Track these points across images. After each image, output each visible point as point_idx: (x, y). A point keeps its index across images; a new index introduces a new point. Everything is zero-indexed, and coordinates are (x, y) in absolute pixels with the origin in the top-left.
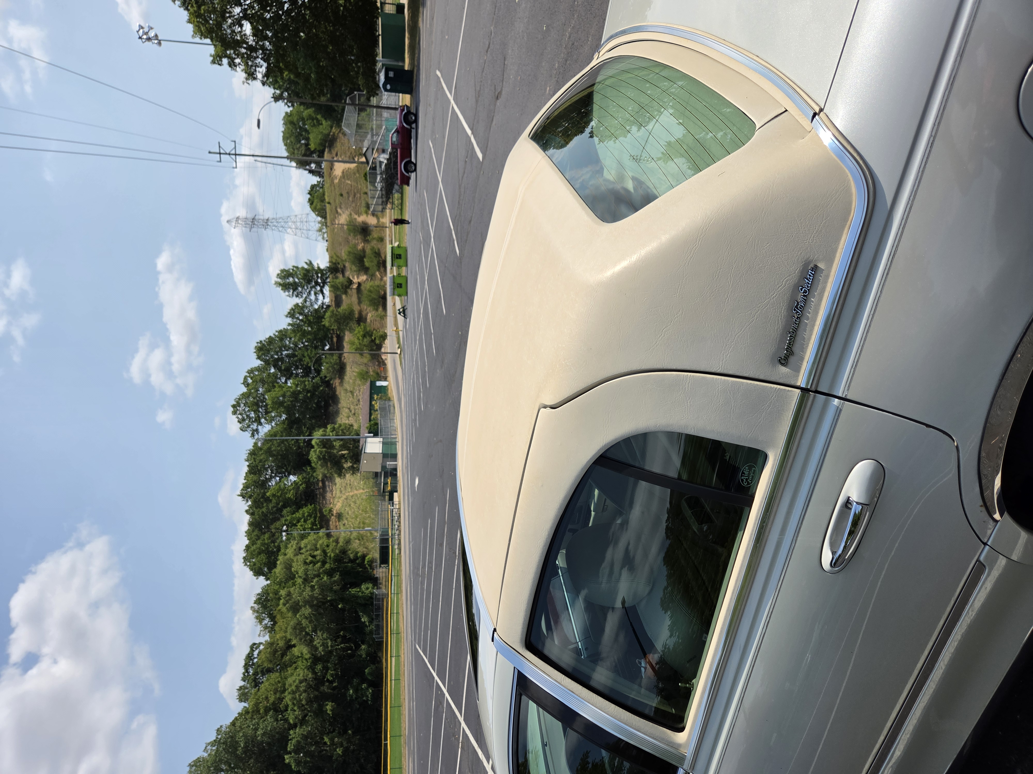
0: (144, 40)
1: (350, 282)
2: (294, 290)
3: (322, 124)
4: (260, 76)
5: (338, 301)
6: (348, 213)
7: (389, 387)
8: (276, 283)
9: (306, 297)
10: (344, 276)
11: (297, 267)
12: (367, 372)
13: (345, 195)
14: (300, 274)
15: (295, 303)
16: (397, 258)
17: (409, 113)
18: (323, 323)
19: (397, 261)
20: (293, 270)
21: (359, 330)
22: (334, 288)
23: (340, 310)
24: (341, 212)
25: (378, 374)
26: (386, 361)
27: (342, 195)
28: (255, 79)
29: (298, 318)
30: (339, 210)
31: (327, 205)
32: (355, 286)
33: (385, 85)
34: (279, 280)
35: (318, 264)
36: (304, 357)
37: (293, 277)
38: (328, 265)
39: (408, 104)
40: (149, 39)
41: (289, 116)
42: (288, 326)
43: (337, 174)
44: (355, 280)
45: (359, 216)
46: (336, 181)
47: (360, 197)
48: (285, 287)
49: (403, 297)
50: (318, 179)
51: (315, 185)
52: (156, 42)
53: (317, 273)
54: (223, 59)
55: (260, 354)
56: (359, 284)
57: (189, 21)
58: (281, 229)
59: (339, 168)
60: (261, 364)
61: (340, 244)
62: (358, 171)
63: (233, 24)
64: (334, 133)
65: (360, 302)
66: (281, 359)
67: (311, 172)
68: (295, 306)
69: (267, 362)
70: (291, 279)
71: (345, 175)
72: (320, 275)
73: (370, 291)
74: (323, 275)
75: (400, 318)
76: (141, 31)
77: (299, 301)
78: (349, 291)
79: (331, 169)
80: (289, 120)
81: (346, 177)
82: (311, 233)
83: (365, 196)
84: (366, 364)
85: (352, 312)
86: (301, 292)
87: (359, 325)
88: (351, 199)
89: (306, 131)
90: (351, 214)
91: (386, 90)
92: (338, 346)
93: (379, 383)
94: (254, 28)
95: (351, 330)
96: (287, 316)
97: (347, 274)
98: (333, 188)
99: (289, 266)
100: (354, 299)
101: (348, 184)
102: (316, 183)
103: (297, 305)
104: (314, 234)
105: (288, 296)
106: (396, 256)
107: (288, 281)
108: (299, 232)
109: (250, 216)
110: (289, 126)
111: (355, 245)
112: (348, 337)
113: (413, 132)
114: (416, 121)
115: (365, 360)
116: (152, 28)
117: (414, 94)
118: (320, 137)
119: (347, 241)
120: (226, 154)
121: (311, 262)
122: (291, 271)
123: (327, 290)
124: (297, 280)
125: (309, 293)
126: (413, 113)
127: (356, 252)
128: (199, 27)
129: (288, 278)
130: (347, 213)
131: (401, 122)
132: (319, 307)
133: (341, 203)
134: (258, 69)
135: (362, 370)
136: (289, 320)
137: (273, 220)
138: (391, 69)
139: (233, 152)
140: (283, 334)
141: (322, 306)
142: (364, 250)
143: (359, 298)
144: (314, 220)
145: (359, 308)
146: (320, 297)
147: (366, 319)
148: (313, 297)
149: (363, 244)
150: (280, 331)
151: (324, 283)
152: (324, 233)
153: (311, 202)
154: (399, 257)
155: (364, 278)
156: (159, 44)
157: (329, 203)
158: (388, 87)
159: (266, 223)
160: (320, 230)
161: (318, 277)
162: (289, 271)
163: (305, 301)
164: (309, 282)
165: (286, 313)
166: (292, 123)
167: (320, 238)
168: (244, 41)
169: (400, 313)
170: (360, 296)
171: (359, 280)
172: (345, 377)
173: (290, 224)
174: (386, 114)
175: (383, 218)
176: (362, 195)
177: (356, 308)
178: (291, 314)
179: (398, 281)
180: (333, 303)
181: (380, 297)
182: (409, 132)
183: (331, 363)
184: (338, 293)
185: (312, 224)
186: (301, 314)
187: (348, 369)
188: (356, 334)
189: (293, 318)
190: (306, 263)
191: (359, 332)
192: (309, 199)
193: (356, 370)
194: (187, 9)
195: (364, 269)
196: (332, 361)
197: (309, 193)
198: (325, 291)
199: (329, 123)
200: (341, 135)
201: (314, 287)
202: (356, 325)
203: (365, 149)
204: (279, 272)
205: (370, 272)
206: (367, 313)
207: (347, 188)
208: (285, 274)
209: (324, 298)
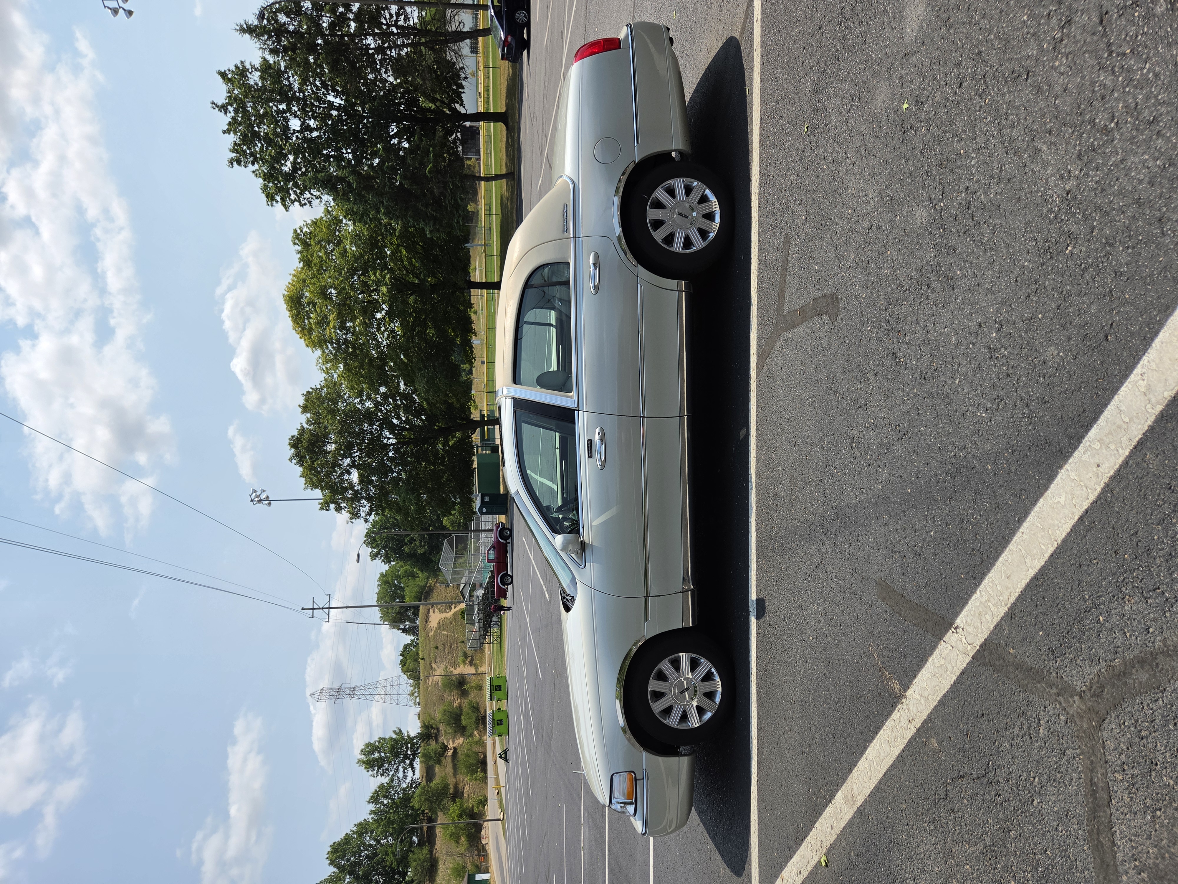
0: (255, 503)
1: (445, 748)
2: (379, 768)
3: (418, 577)
4: (363, 514)
5: (429, 774)
6: (444, 666)
7: (492, 880)
8: (360, 761)
9: (393, 775)
10: (437, 741)
11: (385, 739)
12: (464, 867)
13: (441, 647)
14: (387, 746)
15: (379, 783)
16: (496, 690)
17: (504, 529)
18: (411, 804)
19: (497, 694)
20: (379, 742)
21: (454, 809)
22: (427, 757)
23: (432, 785)
24: (436, 667)
25: (477, 866)
26: (487, 848)
27: (437, 648)
28: (359, 517)
29: (382, 803)
30: (434, 665)
31: (421, 661)
32: (450, 753)
33: (480, 509)
34: (363, 757)
35: (408, 732)
36: (387, 855)
37: (378, 752)
38: (419, 731)
39: (504, 522)
40: (260, 501)
41: (384, 576)
42: (370, 814)
43: (432, 626)
44: (451, 745)
45: (455, 669)
46: (431, 634)
47: (457, 647)
48: (369, 764)
49: (504, 737)
50: (412, 638)
51: (408, 644)
52: (267, 502)
53: (406, 743)
54: (331, 505)
55: (334, 857)
56: (455, 749)
57: (302, 476)
58: (368, 697)
59: (436, 617)
60: (334, 873)
61: (434, 705)
62: (455, 619)
63: (342, 474)
64: (430, 585)
65: (455, 774)
66: (359, 864)
67: (404, 631)
68: (379, 787)
69: (342, 869)
70: (376, 755)
71: (441, 625)
72: (409, 745)
73: (468, 756)
74: (413, 744)
75: (501, 762)
76: (254, 494)
77: (385, 780)
78: (442, 759)
79: (426, 622)
80: (385, 580)
81: (442, 628)
82: (401, 697)
83: (462, 645)
84: (462, 854)
85: (446, 786)
86: (387, 769)
87: (454, 801)
88: (446, 651)
89: (401, 588)
90: (446, 667)
91: (482, 514)
92: (429, 839)
93: (479, 877)
94: (361, 476)
95: (445, 810)
96: (369, 802)
97: (442, 739)
98: (428, 642)
99: (374, 739)
100: (449, 769)
101: (444, 634)
102: (409, 642)
103: (382, 786)
104: (405, 699)
105: (371, 776)
106: (496, 688)
107: (373, 756)
108: (388, 699)
109: (336, 685)
110: (384, 586)
111: (451, 703)
112: (441, 818)
113: (509, 545)
114: (511, 536)
115: (462, 849)
116: (264, 491)
117: (509, 514)
118: (416, 589)
119: (442, 699)
120: (320, 609)
121: (400, 730)
122: (377, 743)
123: (417, 763)
124: (383, 755)
125: (397, 770)
126: (508, 529)
127: (451, 710)
128: (311, 479)
129: (373, 754)
130: (442, 666)
131: (497, 538)
132: (407, 787)
133: (436, 657)
134: (362, 509)
135: (458, 864)
136: (372, 807)
137: (361, 688)
138: (487, 495)
139: (327, 606)
140: (363, 828)
141: (411, 784)
142: (460, 707)
143: (455, 767)
144: (406, 683)
145: (454, 780)
146: (410, 773)
147: (463, 793)
148: (400, 775)
149: (459, 700)
150: (360, 824)
151: (414, 754)
152: (416, 697)
153: (403, 663)
154: (498, 688)
155: (460, 741)
156: (270, 504)
157: (423, 659)
158: (484, 510)
159: (353, 692)
160: (412, 694)
161: (407, 748)
162: (374, 745)
163: (392, 780)
164: (397, 755)
165: (368, 798)
166: (386, 582)
167: (411, 703)
168: (351, 486)
169: (501, 757)
170: (456, 762)
171: (455, 745)
172: (437, 879)
173: (379, 689)
174: (483, 535)
175: (481, 666)
176: (459, 644)
177: (451, 781)
178: (375, 799)
179: (498, 717)
180: (424, 779)
181: (478, 762)
182: (505, 546)
183: (420, 860)
184: (431, 763)
185: (403, 687)
186: (386, 797)
187: (441, 865)
188: (451, 814)
189: (376, 804)
190: (395, 732)
191: (454, 811)
192: (401, 661)
193: (451, 866)
194: (301, 465)
195: (460, 729)
196: (421, 857)
197: (401, 655)
198: (415, 765)
199: (426, 574)
200: (437, 585)
201: (403, 761)
202: (451, 803)
203: (462, 586)
204: (364, 747)
205: (467, 733)
206: (465, 785)
207: (443, 639)
208: (370, 749)
209: (414, 775)
